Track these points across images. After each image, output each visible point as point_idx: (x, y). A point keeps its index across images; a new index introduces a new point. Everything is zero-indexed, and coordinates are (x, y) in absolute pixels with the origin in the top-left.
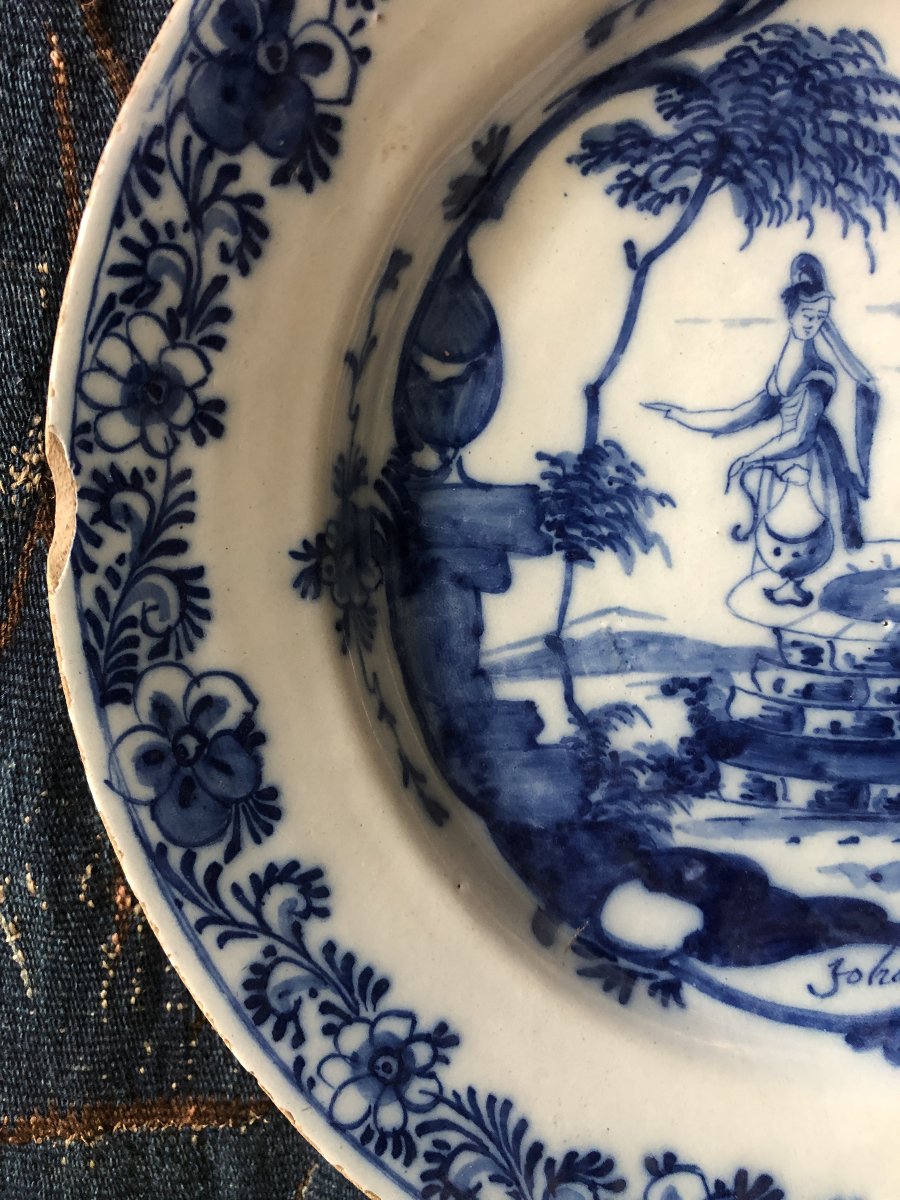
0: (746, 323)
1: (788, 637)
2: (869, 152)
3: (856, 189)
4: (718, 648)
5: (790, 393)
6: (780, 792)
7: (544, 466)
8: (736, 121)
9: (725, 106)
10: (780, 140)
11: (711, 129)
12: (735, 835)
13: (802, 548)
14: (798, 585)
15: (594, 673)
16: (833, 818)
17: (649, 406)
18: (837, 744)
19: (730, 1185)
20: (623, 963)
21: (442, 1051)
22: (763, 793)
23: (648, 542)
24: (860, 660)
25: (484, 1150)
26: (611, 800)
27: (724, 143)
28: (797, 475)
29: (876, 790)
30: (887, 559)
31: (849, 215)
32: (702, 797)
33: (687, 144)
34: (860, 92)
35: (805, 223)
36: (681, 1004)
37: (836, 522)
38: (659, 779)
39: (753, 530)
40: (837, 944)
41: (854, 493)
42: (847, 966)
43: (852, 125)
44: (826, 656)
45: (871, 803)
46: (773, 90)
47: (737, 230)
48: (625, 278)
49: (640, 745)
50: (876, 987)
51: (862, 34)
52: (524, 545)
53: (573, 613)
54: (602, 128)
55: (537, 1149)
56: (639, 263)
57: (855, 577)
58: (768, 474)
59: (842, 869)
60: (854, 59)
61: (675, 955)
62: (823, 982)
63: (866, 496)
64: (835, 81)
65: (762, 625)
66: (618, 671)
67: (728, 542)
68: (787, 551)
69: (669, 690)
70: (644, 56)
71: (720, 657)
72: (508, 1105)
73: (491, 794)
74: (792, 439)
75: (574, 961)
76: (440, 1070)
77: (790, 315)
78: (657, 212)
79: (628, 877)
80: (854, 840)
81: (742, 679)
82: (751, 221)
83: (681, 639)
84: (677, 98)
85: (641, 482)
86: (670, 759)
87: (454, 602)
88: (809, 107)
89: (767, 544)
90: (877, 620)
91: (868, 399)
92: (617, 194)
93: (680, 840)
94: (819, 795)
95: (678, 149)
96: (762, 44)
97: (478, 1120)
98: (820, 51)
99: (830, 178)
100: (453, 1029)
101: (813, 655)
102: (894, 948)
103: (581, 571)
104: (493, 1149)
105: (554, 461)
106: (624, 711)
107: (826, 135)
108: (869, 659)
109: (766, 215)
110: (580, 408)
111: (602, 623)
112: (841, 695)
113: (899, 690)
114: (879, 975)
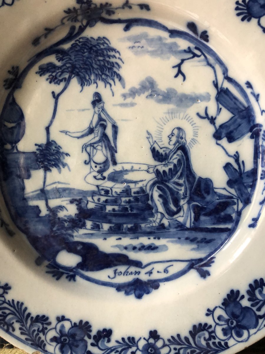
0: (83, 110)
1: (101, 188)
2: (109, 66)
3: (107, 76)
4: (83, 191)
5: (96, 127)
6: (101, 227)
7: (37, 147)
8: (76, 61)
9: (73, 58)
10: (87, 65)
11: (70, 63)
12: (90, 238)
13: (102, 166)
14: (102, 175)
15: (53, 198)
16: (115, 233)
17: (61, 132)
18: (114, 214)
19: (78, 324)
20: (61, 270)
21: (6, 291)
22: (96, 227)
23: (64, 165)
24: (118, 193)
25: (15, 315)
26: (58, 230)
27: (74, 67)
28: (99, 148)
29: (125, 226)
30: (123, 167)
31: (106, 82)
32: (81, 228)
33: (65, 67)
34: (105, 52)
35: (95, 85)
36: (75, 280)
37: (110, 159)
38: (70, 224)
39: (90, 161)
40: (116, 265)
41: (113, 152)
42: (118, 271)
43: (104, 60)
44: (110, 192)
45: (124, 229)
46: (84, 53)
47: (79, 87)
48: (53, 101)
49: (65, 216)
50: (125, 276)
51: (104, 38)
52: (33, 167)
53: (47, 183)
54: (44, 65)
55: (29, 314)
56: (56, 97)
57: (116, 172)
58: (92, 148)
59: (117, 246)
60: (103, 44)
61: (74, 268)
62: (112, 275)
63: (116, 152)
64: (98, 50)
65: (94, 185)
66: (59, 197)
67: (84, 164)
68: (98, 166)
69: (72, 202)
70: (51, 47)
71: (84, 193)
72: (22, 304)
73: (28, 229)
74: (97, 139)
75: (47, 269)
76: (5, 295)
77: (94, 107)
78: (59, 84)
79: (63, 249)
80: (120, 239)
81: (90, 199)
82: (82, 85)
83: (74, 189)
84: (61, 56)
85: (61, 151)
86: (73, 219)
87: (17, 181)
88: (93, 56)
89: (93, 165)
90: (122, 182)
91: (115, 128)
92: (49, 80)
93: (76, 239)
94: (110, 227)
95: (63, 68)
96: (80, 42)
97: (14, 307)
98: (94, 43)
99: (101, 74)
100: (9, 285)
101: (107, 192)
102: (130, 266)
103: (48, 174)
104: (17, 314)
105: (40, 146)
106: (61, 208)
107: (98, 63)
108: (121, 193)
109: (86, 83)
110: (44, 133)
111: (54, 186)
112: (115, 202)
113: (130, 200)
114: (126, 273)
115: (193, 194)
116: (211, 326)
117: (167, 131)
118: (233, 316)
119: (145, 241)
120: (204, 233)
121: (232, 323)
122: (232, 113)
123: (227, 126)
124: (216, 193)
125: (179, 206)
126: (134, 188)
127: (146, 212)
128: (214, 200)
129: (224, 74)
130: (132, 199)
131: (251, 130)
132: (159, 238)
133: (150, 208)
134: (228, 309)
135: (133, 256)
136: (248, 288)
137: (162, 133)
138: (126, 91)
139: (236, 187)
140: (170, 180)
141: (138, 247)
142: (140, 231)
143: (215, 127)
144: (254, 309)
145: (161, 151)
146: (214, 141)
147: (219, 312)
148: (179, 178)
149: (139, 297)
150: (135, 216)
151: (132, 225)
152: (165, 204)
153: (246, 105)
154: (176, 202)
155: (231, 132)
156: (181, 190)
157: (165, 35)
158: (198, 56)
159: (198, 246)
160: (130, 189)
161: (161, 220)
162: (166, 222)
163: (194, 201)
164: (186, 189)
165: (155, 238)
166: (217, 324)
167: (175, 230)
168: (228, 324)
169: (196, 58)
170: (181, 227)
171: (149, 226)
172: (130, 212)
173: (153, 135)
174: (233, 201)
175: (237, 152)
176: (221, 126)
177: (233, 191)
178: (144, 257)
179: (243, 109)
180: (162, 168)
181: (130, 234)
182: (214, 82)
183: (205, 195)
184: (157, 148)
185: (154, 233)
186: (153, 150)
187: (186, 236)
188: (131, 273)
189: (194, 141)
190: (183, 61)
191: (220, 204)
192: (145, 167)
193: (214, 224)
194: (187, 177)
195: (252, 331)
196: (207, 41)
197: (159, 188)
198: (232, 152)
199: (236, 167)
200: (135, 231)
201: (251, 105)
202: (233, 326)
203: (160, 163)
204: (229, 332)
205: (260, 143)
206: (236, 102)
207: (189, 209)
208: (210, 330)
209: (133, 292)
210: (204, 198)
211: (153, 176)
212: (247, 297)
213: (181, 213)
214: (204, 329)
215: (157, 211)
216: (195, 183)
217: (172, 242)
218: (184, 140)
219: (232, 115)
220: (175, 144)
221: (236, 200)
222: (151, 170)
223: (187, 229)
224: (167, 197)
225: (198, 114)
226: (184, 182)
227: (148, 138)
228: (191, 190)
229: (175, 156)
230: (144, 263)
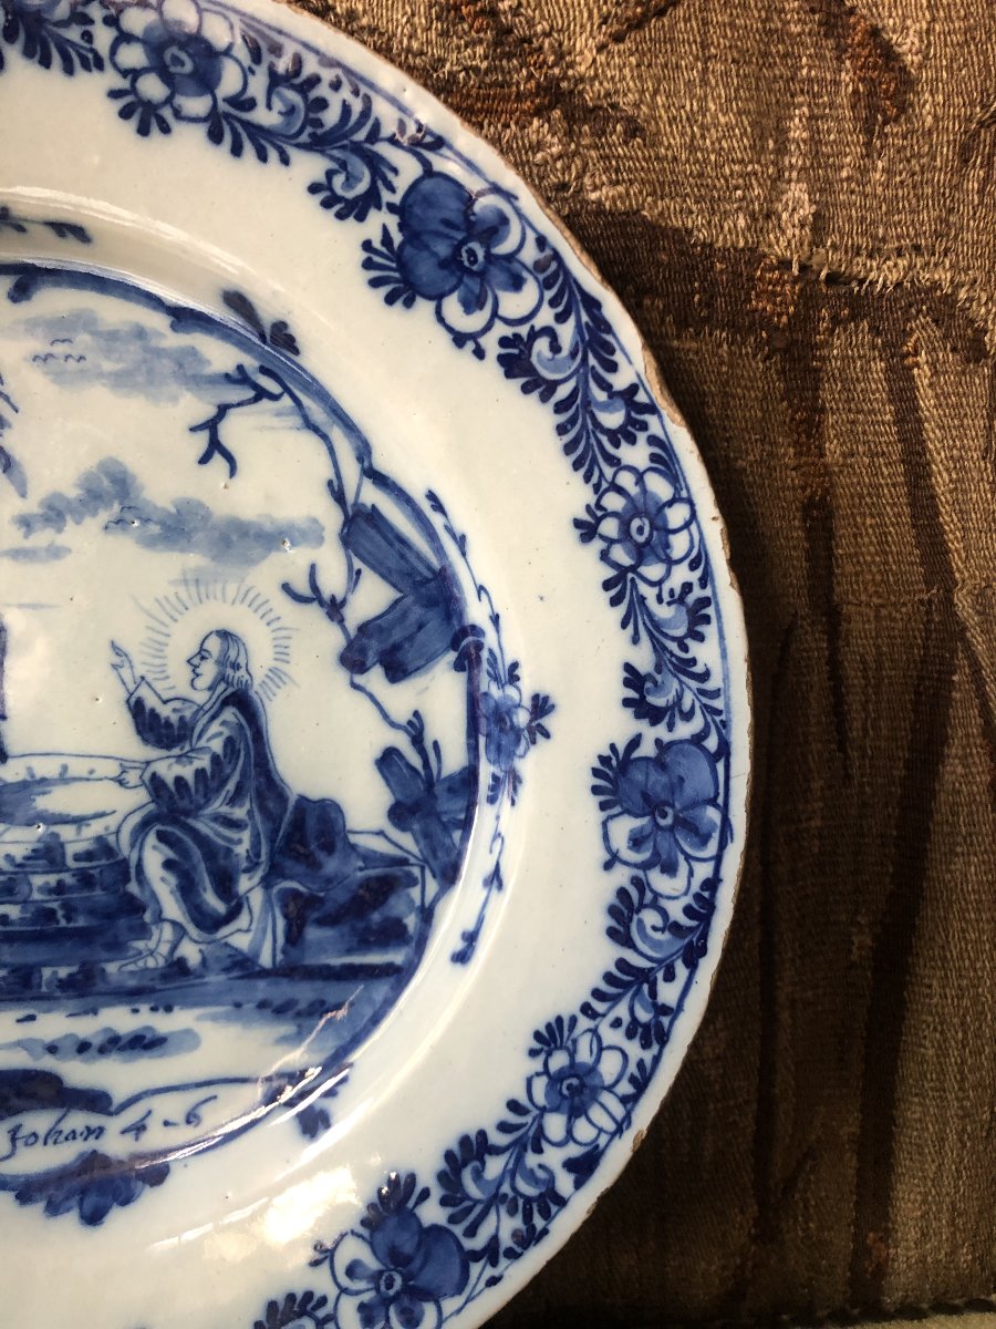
16: (11, 1000)
18: (6, 934)
24: (19, 860)
29: (47, 972)
30: (30, 769)
40: (17, 1112)
42: (24, 1132)
45: (43, 982)
50: (50, 1147)
57: (4, 788)
59: (20, 1044)
62: (3, 1147)
63: (4, 716)
80: (31, 1018)
90: (30, 823)
102: (68, 1111)
108: (27, 858)
112: (6, 891)
113: (60, 883)
114: (53, 1136)
115: (281, 852)
116: (323, 1301)
117: (184, 641)
118: (395, 1258)
119: (121, 1019)
120: (319, 984)
121: (390, 1285)
122: (394, 585)
123: (381, 630)
124: (353, 847)
125: (236, 895)
126: (75, 841)
127: (122, 923)
128: (348, 870)
129: (360, 459)
130: (68, 879)
131: (454, 645)
132: (169, 1009)
133: (134, 907)
134: (379, 1236)
135: (78, 1073)
136: (438, 1163)
137: (168, 651)
138: (32, 505)
139: (416, 827)
140: (200, 808)
141: (96, 1042)
142: (100, 986)
143: (344, 629)
144: (458, 1230)
145: (165, 712)
146: (341, 676)
147: (353, 1250)
148: (233, 801)
149: (93, 1218)
150: (84, 936)
151: (74, 969)
152: (187, 890)
153: (436, 563)
154: (225, 885)
155: (396, 647)
156: (240, 841)
157: (158, 322)
158: (274, 398)
159: (299, 1026)
160: (62, 845)
161: (174, 947)
162: (191, 952)
163: (285, 877)
164: (256, 837)
165: (154, 1009)
166: (344, 1291)
167: (222, 977)
168: (377, 1289)
169: (265, 403)
170: (243, 966)
171: (132, 967)
172: (63, 923)
173: (136, 658)
174: (409, 875)
175: (416, 714)
176: (363, 628)
177: (407, 840)
178: (117, 1076)
179: (429, 575)
180: (169, 770)
181: (69, 998)
182: (330, 483)
183: (321, 856)
184: (151, 702)
185: (152, 990)
186: (137, 709)
187: (260, 996)
188: (73, 1135)
189: (276, 675)
190: (223, 410)
191: (366, 884)
192: (113, 769)
193: (349, 951)
194: (260, 797)
195: (450, 1305)
196: (296, 351)
197: (162, 837)
198: (402, 714)
199: (415, 760)
200: (84, 990)
201: (450, 565)
202: (392, 1292)
203: (164, 753)
204: (380, 1312)
205: (483, 688)
206: (406, 551)
207: (268, 901)
208: (321, 1313)
209: (74, 1202)
210: (315, 865)
211: (140, 796)
212: (437, 1193)
213: (243, 921)
214: (302, 1313)
215: (159, 918)
216: (288, 817)
217: (215, 1018)
218: (242, 672)
219: (399, 595)
220: (212, 688)
221: (416, 871)
222: (132, 777)
223: (264, 973)
224: (194, 867)
225: (286, 588)
226: (250, 813)
227: (115, 667)
228: (272, 841)
229: (215, 728)
230: (119, 1096)
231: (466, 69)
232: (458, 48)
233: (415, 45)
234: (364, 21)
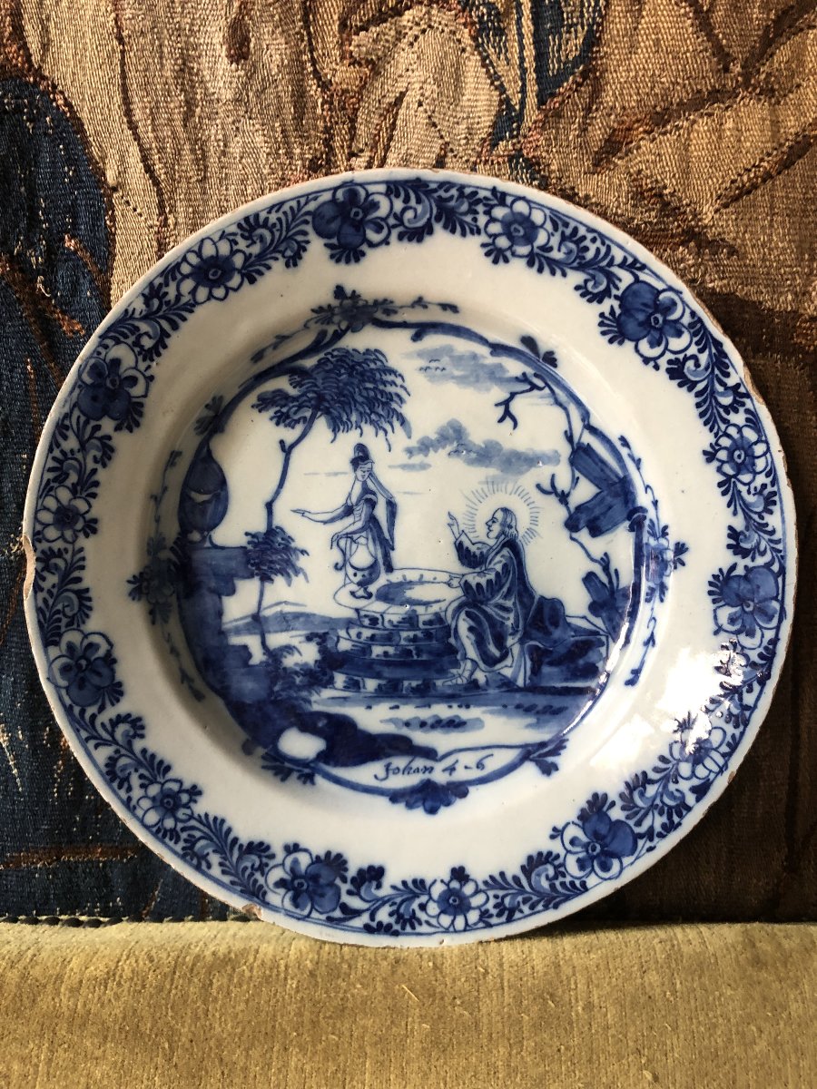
0: (336, 474)
1: (362, 613)
2: (384, 400)
3: (380, 416)
4: (331, 619)
5: (357, 505)
6: (361, 685)
7: (249, 538)
8: (325, 388)
9: (319, 382)
10: (344, 396)
11: (315, 392)
12: (341, 705)
13: (366, 573)
14: (365, 589)
15: (276, 632)
16: (387, 697)
17: (294, 511)
18: (387, 661)
19: (323, 857)
20: (287, 765)
21: (194, 797)
22: (353, 685)
23: (297, 571)
24: (395, 623)
25: (211, 840)
26: (283, 690)
27: (320, 398)
28: (362, 540)
30: (404, 577)
31: (378, 427)
32: (326, 687)
33: (305, 398)
34: (378, 375)
35: (359, 431)
36: (313, 783)
37: (381, 561)
38: (306, 680)
39: (344, 565)
40: (388, 756)
41: (388, 548)
42: (393, 766)
43: (375, 389)
44: (380, 621)
45: (404, 690)
46: (340, 375)
47: (330, 435)
48: (280, 456)
49: (296, 664)
50: (406, 776)
51: (376, 350)
52: (241, 574)
53: (265, 603)
54: (267, 392)
55: (235, 840)
56: (287, 450)
57: (390, 585)
58: (349, 540)
59: (391, 721)
60: (374, 361)
61: (313, 761)
62: (382, 774)
63: (393, 549)
64: (365, 371)
65: (350, 608)
66: (287, 630)
67: (334, 572)
68: (360, 574)
69: (309, 638)
70: (281, 363)
71: (332, 623)
72: (223, 821)
73: (228, 688)
74: (359, 525)
75: (262, 762)
76: (192, 805)
77: (355, 470)
78: (293, 428)
79: (291, 725)
80: (397, 707)
81: (342, 633)
82: (335, 430)
83: (314, 615)
84: (298, 379)
85: (293, 545)
86: (311, 670)
87: (209, 600)
88: (356, 381)
89: (351, 571)
90: (402, 604)
91: (392, 507)
92: (275, 420)
93: (316, 708)
94: (379, 686)
95: (301, 400)
96: (333, 356)
97: (208, 826)
98: (357, 358)
99: (368, 411)
100: (199, 788)
101: (374, 621)
102: (415, 757)
103: (267, 585)
104: (215, 839)
105: (254, 536)
106: (289, 649)
107: (365, 393)
108: (400, 622)
109: (342, 428)
110: (263, 513)
111: (278, 609)
112: (388, 639)
113: (415, 636)
114: (407, 770)
115: (530, 625)
116: (558, 856)
117: (484, 513)
118: (596, 836)
119: (442, 711)
120: (549, 697)
121: (594, 850)
122: (597, 486)
123: (588, 509)
124: (569, 624)
125: (506, 647)
126: (424, 614)
127: (446, 659)
128: (566, 637)
129: (583, 420)
130: (419, 634)
131: (629, 518)
132: (468, 707)
133: (452, 651)
134: (587, 825)
135: (420, 738)
136: (622, 788)
137: (476, 518)
138: (413, 443)
139: (604, 615)
140: (489, 600)
141: (430, 722)
142: (433, 692)
143: (568, 509)
144: (631, 823)
145: (473, 549)
146: (565, 533)
147: (573, 831)
148: (506, 597)
149: (432, 811)
150: (425, 665)
151: (420, 682)
152: (480, 644)
153: (621, 474)
154: (500, 641)
155: (596, 519)
156: (508, 619)
157: (484, 351)
158: (540, 389)
159: (538, 719)
160: (417, 616)
161: (472, 674)
162: (480, 676)
163: (532, 639)
164: (517, 617)
165: (460, 706)
166: (568, 852)
167: (497, 691)
168: (587, 851)
169: (536, 392)
170: (508, 685)
171: (450, 683)
172: (415, 657)
173: (460, 521)
174: (600, 640)
175: (606, 554)
176: (579, 508)
177: (599, 622)
178: (440, 741)
179: (616, 480)
180: (474, 579)
181: (417, 698)
182: (566, 432)
183: (552, 629)
184: (467, 543)
185: (460, 696)
186: (460, 547)
187: (517, 702)
188: (417, 770)
189: (531, 532)
190: (513, 395)
191: (576, 644)
192: (445, 577)
193: (566, 680)
194: (520, 595)
195: (626, 860)
196: (555, 366)
197: (468, 614)
198: (598, 554)
199: (604, 579)
200: (425, 694)
201: (629, 475)
202: (595, 853)
203: (471, 570)
204: (589, 863)
205: (645, 541)
206: (604, 467)
207: (522, 653)
208: (557, 863)
209: (420, 803)
210: (548, 633)
211: (458, 592)
212: (619, 803)
213: (508, 661)
214: (547, 861)
215: (465, 657)
216: (534, 607)
217: (492, 713)
218: (513, 530)
219: (598, 491)
220: (497, 538)
221: (604, 639)
222: (455, 582)
223: (519, 690)
224: (484, 631)
225: (538, 486)
226: (514, 604)
227: (450, 525)
228: (525, 619)
229: (498, 558)
230: (441, 751)
231: (645, 223)
232: (642, 213)
233: (619, 211)
234: (594, 200)
